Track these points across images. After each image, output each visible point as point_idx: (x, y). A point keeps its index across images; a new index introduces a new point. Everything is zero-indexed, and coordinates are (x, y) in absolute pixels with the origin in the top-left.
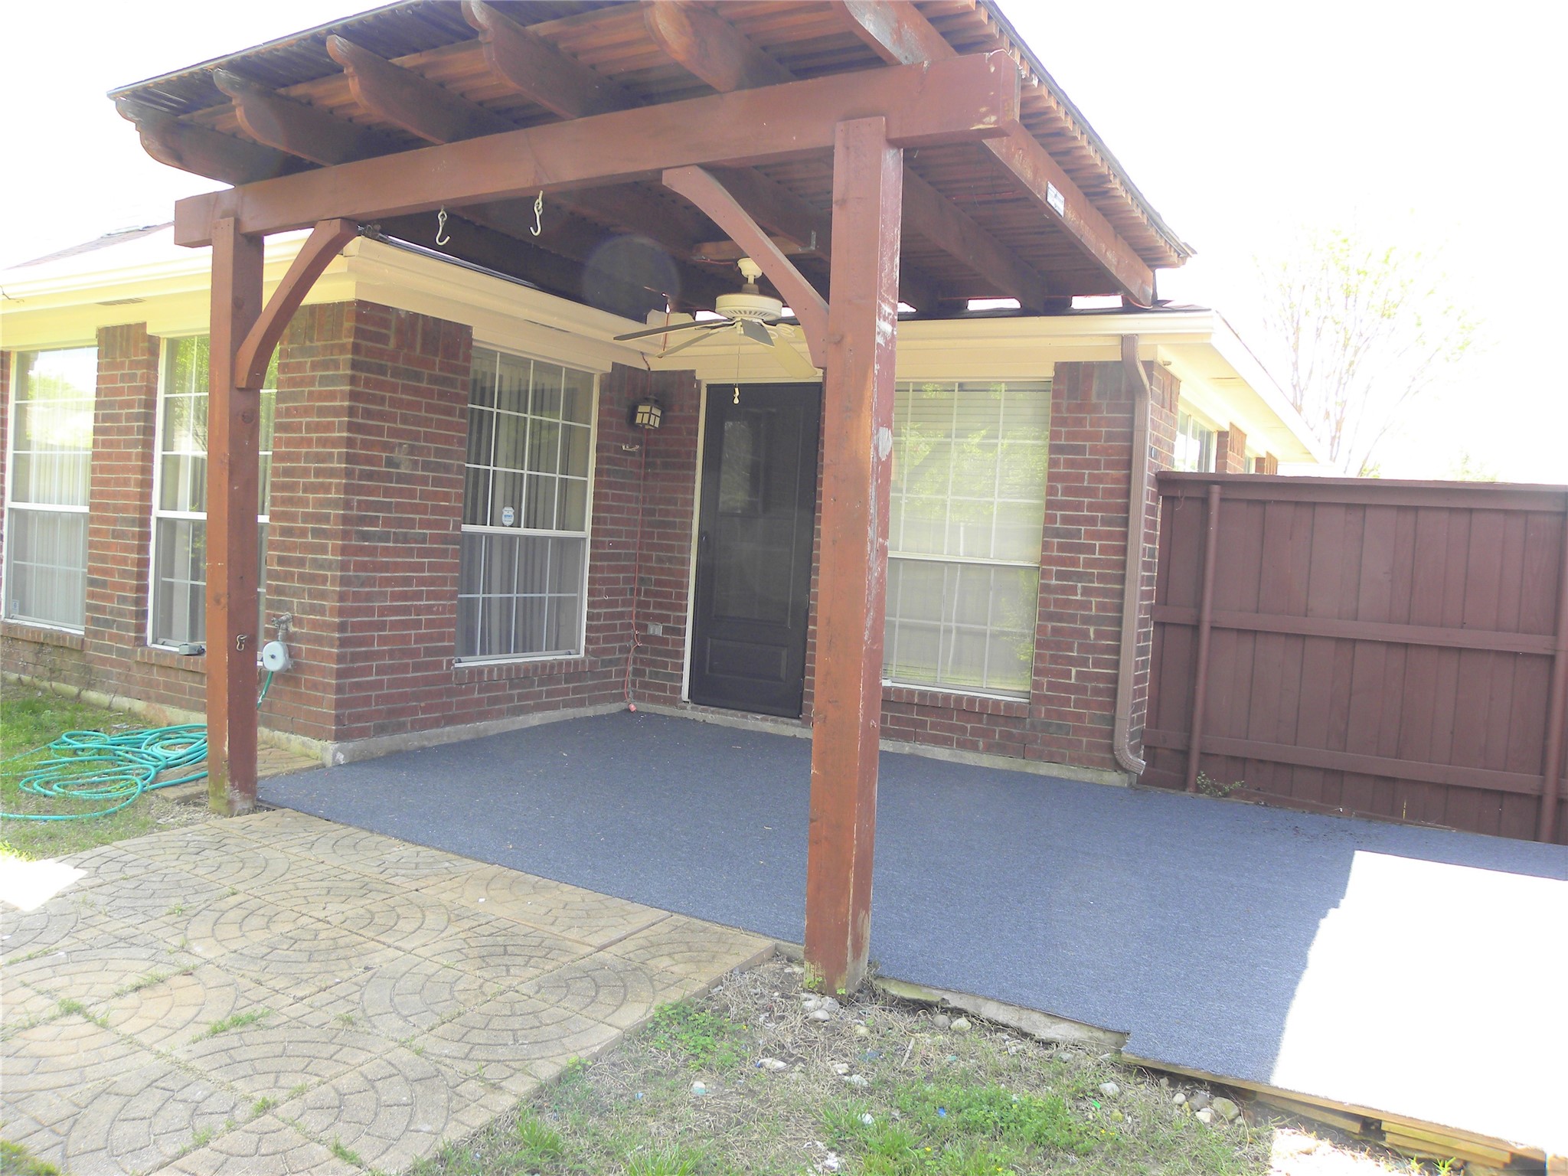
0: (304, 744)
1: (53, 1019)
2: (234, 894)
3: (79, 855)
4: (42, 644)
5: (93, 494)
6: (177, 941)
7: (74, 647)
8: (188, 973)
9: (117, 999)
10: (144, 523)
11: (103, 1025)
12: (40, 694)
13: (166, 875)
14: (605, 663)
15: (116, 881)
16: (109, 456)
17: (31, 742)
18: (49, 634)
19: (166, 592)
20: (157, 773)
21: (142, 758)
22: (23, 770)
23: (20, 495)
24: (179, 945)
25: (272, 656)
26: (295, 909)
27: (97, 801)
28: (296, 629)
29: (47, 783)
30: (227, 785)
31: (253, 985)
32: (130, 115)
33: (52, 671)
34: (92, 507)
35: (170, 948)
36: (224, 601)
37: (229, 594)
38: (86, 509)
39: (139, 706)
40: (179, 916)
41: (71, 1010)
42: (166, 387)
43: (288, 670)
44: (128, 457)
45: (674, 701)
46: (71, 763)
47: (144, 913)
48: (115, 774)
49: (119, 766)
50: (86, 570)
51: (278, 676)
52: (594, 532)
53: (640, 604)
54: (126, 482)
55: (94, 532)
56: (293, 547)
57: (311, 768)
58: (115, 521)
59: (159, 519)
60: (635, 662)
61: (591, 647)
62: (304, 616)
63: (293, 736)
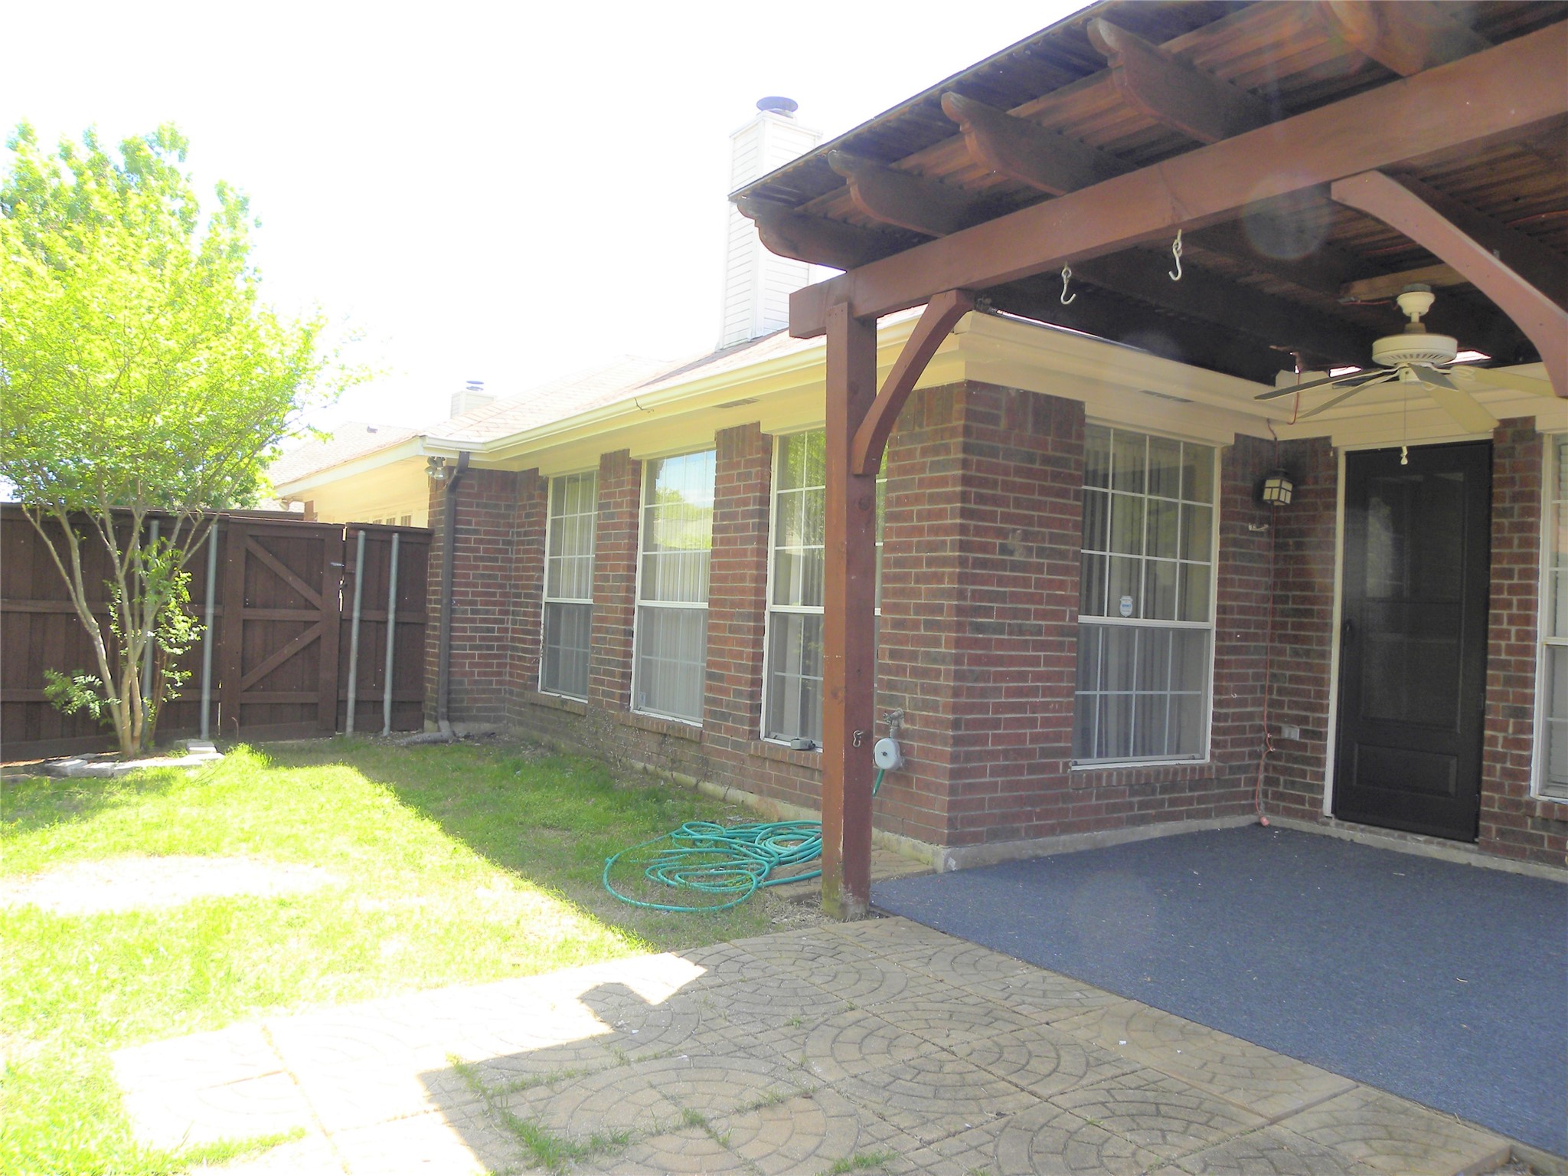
0: (914, 847)
1: (678, 1128)
2: (852, 1009)
3: (700, 951)
4: (665, 735)
5: (712, 591)
6: (795, 1057)
7: (693, 738)
8: (807, 1096)
9: (737, 1116)
10: (760, 617)
11: (725, 1144)
12: (662, 783)
13: (782, 980)
14: (1233, 770)
15: (734, 982)
16: (726, 553)
17: (654, 830)
18: (671, 725)
19: (779, 685)
20: (771, 869)
21: (756, 853)
22: (649, 858)
23: (648, 594)
24: (798, 1062)
25: (885, 754)
26: (917, 1033)
27: (715, 894)
28: (908, 726)
29: (670, 872)
30: (841, 887)
31: (876, 1119)
32: (750, 212)
33: (673, 761)
34: (711, 603)
35: (789, 1064)
36: (841, 694)
37: (846, 687)
38: (705, 605)
39: (752, 799)
40: (799, 1028)
41: (695, 1121)
42: (778, 484)
43: (899, 769)
44: (744, 553)
45: (1314, 816)
46: (691, 853)
47: (763, 1021)
48: (732, 867)
49: (735, 859)
50: (705, 665)
51: (888, 774)
52: (1220, 622)
53: (1273, 704)
54: (742, 578)
55: (713, 627)
56: (904, 640)
57: (922, 874)
58: (731, 616)
59: (772, 613)
60: (1266, 770)
61: (1217, 751)
62: (917, 712)
63: (903, 838)
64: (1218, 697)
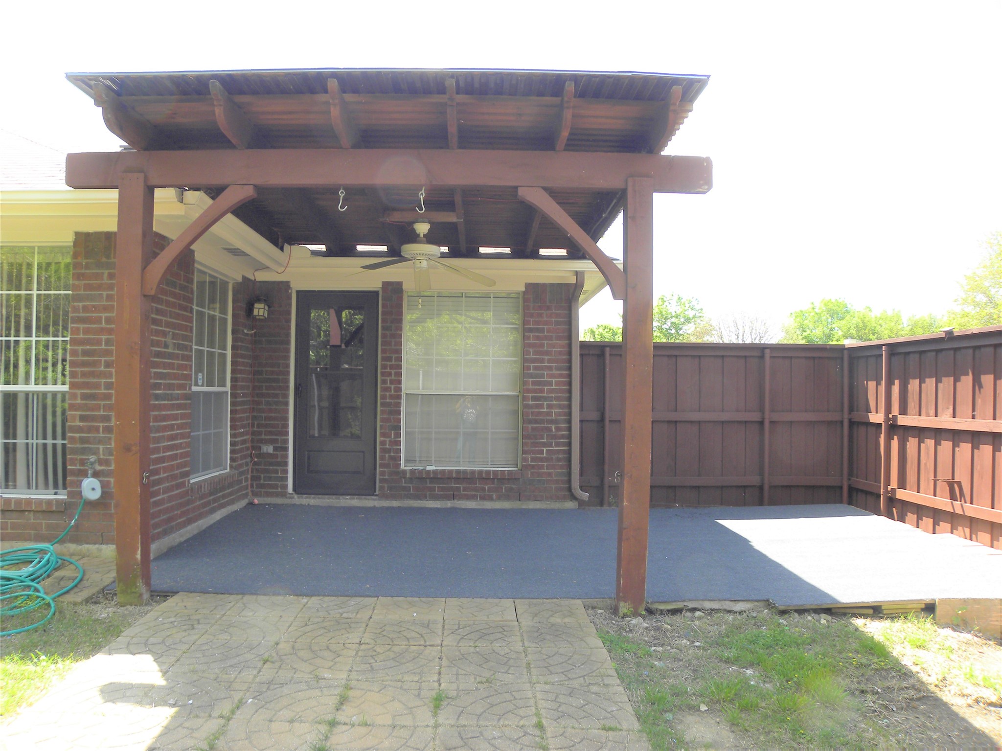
1: (330, 731)
8: (349, 688)
11: (366, 725)
15: (182, 655)
25: (95, 489)
28: (102, 468)
30: (139, 583)
35: (309, 680)
36: (135, 449)
37: (139, 443)
41: (331, 724)
43: (105, 498)
45: (284, 494)
52: (233, 387)
56: (96, 408)
60: (252, 472)
61: (234, 464)
63: (104, 547)
64: (233, 432)
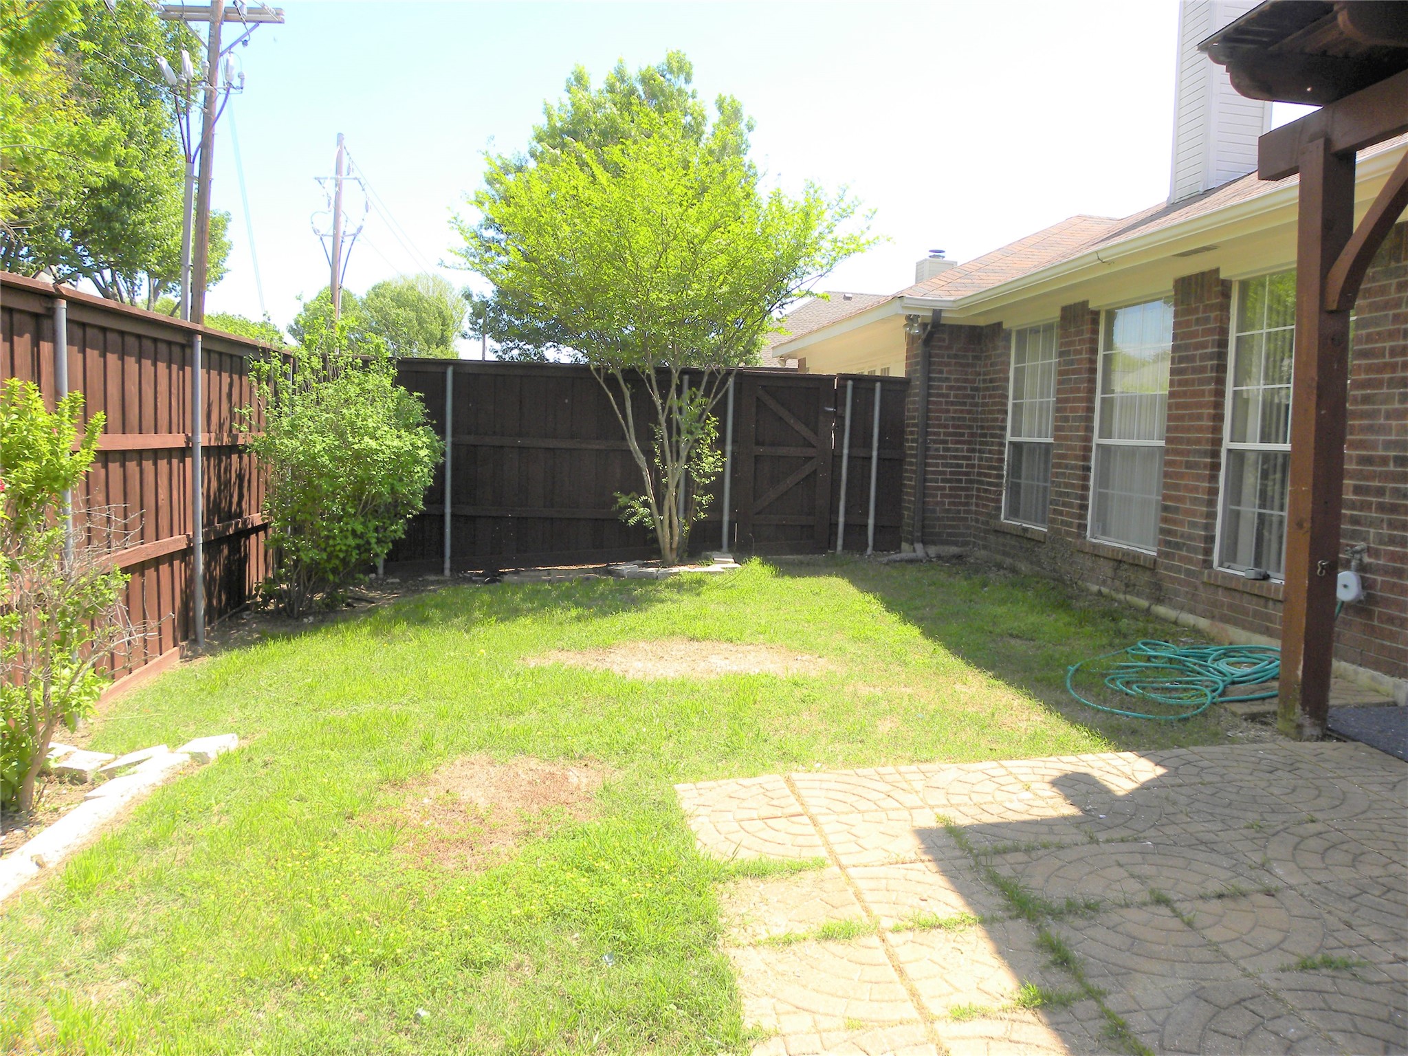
0: (1373, 678)
1: (1145, 904)
2: (1313, 821)
3: (1160, 753)
4: (1120, 561)
5: (1169, 429)
6: (1257, 858)
7: (1147, 565)
8: (1269, 893)
9: (1201, 902)
10: (1216, 454)
11: (1189, 924)
12: (1116, 604)
13: (1241, 787)
15: (1194, 784)
16: (1185, 394)
17: (1111, 645)
18: (1126, 553)
19: (1234, 518)
20: (1225, 687)
21: (1209, 671)
22: (1108, 669)
23: (1106, 432)
24: (1259, 861)
25: (1348, 586)
26: (1384, 853)
27: (1171, 705)
29: (1128, 683)
30: (1298, 709)
31: (1342, 926)
32: (1222, 58)
33: (1127, 585)
34: (1168, 441)
35: (1250, 862)
36: (1307, 525)
37: (1312, 518)
38: (1162, 443)
39: (1203, 623)
40: (1257, 832)
41: (1161, 901)
42: (1238, 327)
43: (1360, 601)
44: (1202, 394)
46: (1147, 668)
47: (1223, 821)
48: (1187, 683)
49: (1188, 676)
50: (1160, 498)
54: (1199, 417)
55: (1169, 463)
56: (1372, 476)
57: (1380, 705)
58: (1188, 453)
59: (1229, 451)
62: (1383, 547)
63: (1361, 669)
